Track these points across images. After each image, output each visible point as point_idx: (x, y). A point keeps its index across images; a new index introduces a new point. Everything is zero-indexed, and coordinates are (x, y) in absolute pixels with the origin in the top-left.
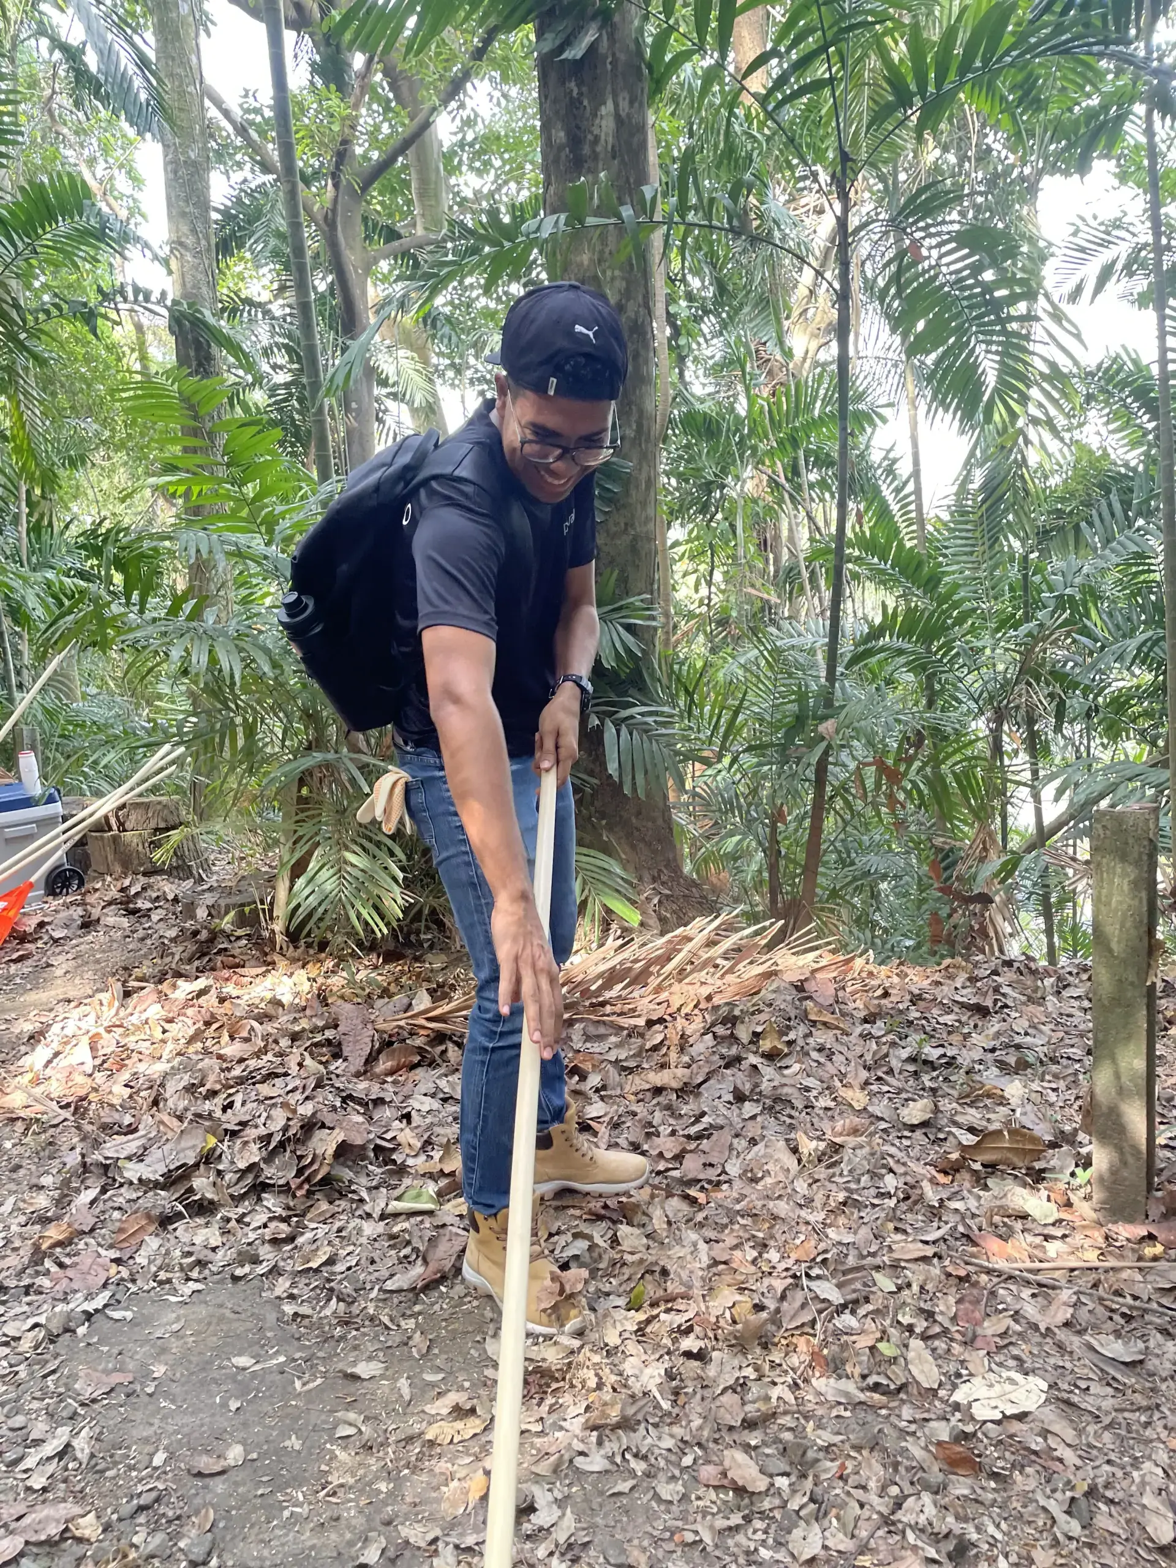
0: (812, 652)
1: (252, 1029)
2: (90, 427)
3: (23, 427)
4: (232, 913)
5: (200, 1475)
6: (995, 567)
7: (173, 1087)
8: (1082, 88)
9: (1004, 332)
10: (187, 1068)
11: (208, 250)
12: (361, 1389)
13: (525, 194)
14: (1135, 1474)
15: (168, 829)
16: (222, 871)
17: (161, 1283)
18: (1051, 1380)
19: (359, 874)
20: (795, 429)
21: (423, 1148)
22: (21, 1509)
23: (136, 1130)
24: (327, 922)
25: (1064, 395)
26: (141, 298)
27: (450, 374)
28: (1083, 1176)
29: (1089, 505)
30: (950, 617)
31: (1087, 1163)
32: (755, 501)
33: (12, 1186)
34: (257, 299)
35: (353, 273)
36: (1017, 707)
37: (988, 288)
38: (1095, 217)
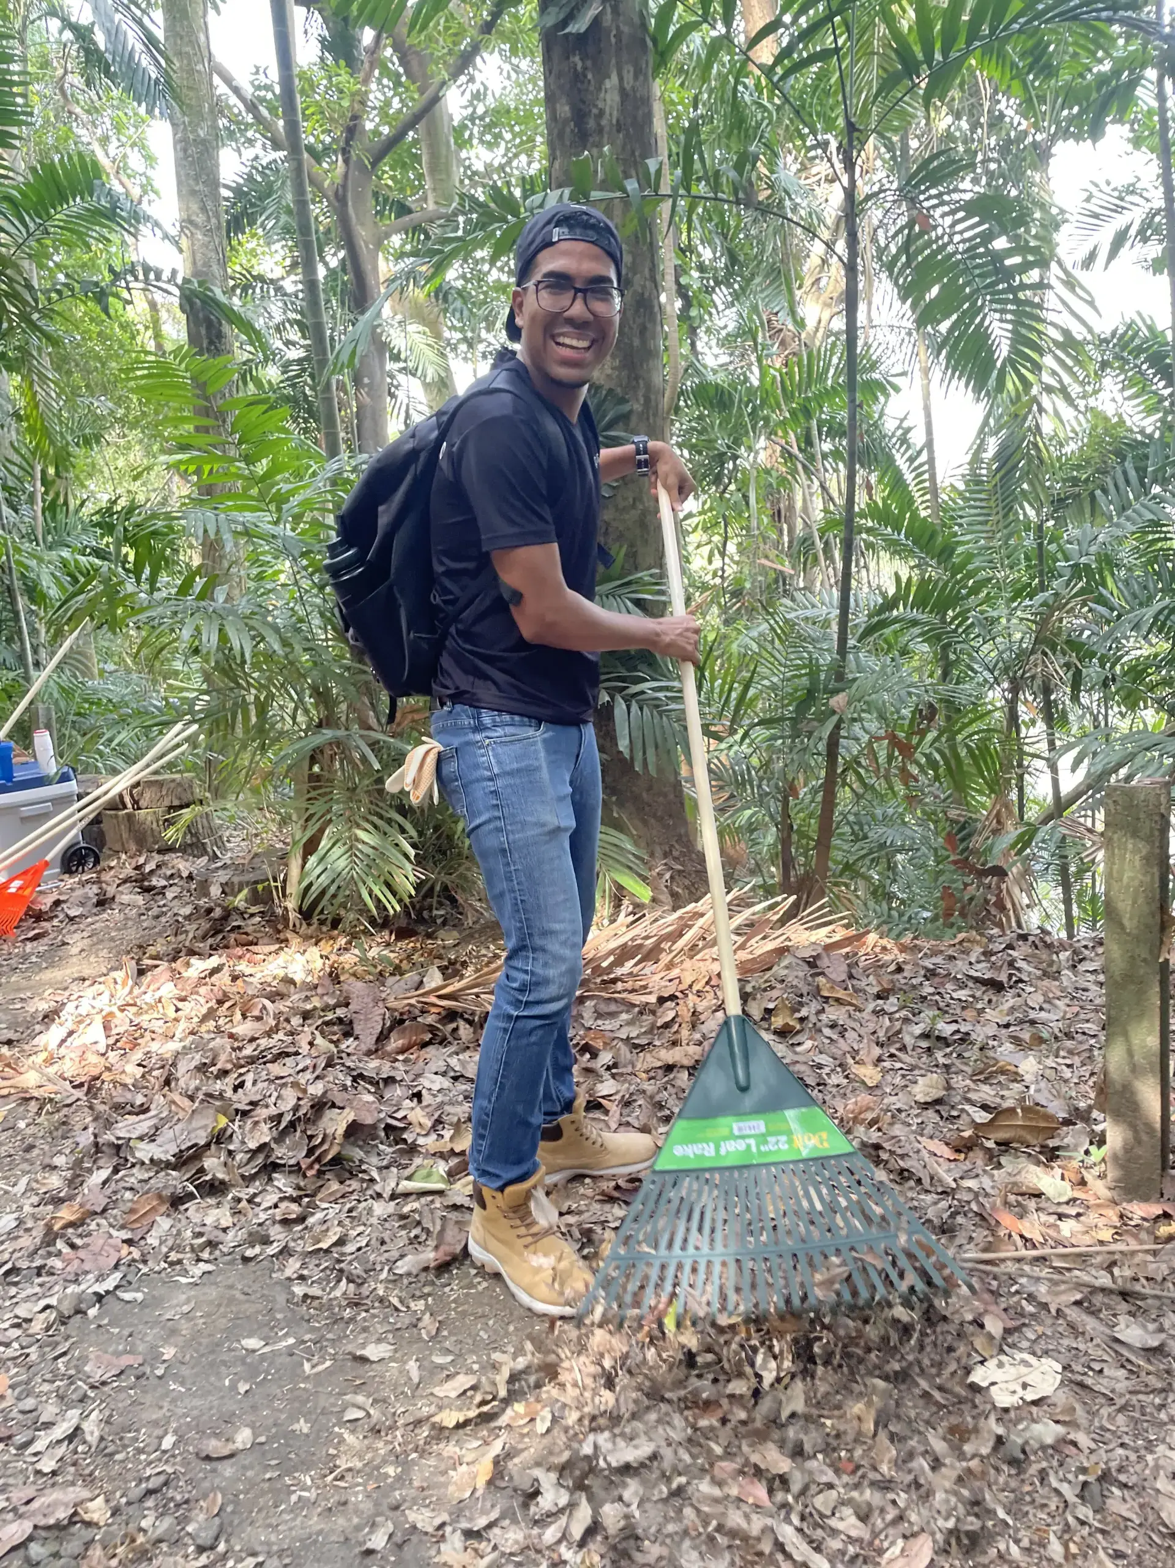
0: (826, 624)
1: (264, 1007)
2: (102, 405)
3: (37, 406)
4: (245, 891)
5: (208, 1458)
6: (1009, 536)
7: (184, 1067)
8: (1094, 54)
9: (1016, 301)
10: (200, 1047)
11: (219, 228)
12: (369, 1372)
13: (536, 166)
14: (1149, 1458)
15: (181, 807)
16: (236, 848)
17: (172, 1264)
18: (1065, 1362)
19: (370, 851)
20: (807, 399)
21: (434, 1128)
22: (30, 1492)
23: (148, 1110)
24: (340, 899)
25: (1078, 362)
26: (152, 276)
27: (463, 347)
28: (1097, 1154)
29: (1105, 473)
30: (965, 587)
31: (1102, 1142)
32: (768, 472)
33: (26, 1166)
34: (270, 276)
35: (364, 247)
36: (1033, 677)
37: (997, 257)
38: (1108, 183)
